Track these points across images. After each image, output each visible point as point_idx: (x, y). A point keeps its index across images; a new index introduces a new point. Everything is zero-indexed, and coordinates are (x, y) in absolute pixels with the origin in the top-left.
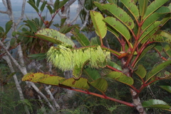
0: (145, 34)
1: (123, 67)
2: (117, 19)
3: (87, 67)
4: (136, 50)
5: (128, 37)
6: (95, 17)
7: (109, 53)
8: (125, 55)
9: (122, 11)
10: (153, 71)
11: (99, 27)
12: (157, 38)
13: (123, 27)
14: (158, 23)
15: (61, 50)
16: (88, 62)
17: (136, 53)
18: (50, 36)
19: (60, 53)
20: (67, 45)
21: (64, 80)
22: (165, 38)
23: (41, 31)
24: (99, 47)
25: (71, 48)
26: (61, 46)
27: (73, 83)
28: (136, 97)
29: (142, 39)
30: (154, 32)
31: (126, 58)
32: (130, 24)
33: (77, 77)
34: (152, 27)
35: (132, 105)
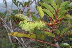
0: (60, 16)
1: (51, 30)
2: (48, 10)
3: (36, 30)
4: (56, 22)
5: (53, 17)
6: (39, 9)
7: (45, 24)
8: (52, 24)
9: (50, 6)
10: (63, 31)
11: (41, 13)
12: (65, 17)
13: (51, 13)
14: (65, 11)
15: (25, 23)
16: (36, 28)
17: (56, 24)
18: (20, 17)
19: (24, 24)
20: (27, 20)
21: (26, 35)
22: (68, 17)
23: (17, 15)
24: (41, 21)
25: (29, 22)
26: (25, 21)
27: (30, 36)
28: (56, 42)
29: (59, 18)
30: (64, 15)
31: (52, 26)
32: (53, 12)
33: (31, 34)
34: (63, 13)
35: (55, 45)
